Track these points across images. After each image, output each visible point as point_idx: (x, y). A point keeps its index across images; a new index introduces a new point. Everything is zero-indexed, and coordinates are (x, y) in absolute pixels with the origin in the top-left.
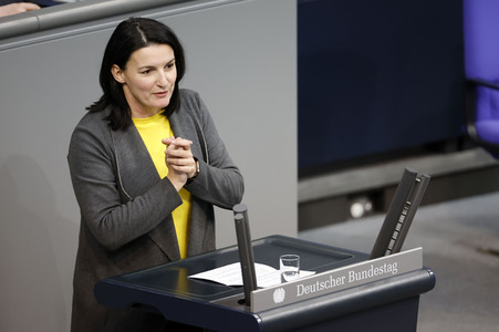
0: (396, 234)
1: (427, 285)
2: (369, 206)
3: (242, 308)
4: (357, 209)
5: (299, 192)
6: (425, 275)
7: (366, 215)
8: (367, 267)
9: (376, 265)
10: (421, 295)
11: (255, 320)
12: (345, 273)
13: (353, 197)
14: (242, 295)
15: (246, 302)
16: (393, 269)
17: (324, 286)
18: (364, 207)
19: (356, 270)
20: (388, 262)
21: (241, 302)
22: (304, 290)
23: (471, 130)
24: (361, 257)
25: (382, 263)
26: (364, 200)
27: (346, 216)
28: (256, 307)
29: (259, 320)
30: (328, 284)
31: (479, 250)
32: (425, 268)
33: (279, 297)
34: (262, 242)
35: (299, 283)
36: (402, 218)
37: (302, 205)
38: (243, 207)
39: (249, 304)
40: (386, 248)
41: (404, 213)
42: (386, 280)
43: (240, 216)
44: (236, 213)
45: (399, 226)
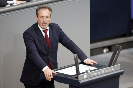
1: (122, 73)
2: (108, 50)
3: (76, 79)
4: (105, 51)
5: (91, 46)
6: (121, 71)
7: (107, 52)
8: (107, 69)
9: (109, 69)
10: (120, 76)
11: (79, 82)
12: (101, 70)
13: (104, 48)
14: (76, 76)
15: (77, 78)
16: (113, 69)
17: (96, 74)
19: (104, 70)
20: (112, 68)
21: (76, 78)
22: (91, 75)
24: (105, 67)
25: (110, 68)
26: (107, 48)
27: (102, 52)
28: (80, 79)
29: (80, 82)
30: (97, 73)
32: (121, 69)
33: (85, 76)
35: (90, 73)
36: (115, 57)
37: (91, 50)
38: (76, 55)
39: (78, 78)
40: (111, 64)
41: (116, 56)
42: (111, 72)
43: (75, 57)
44: (74, 56)
45: (115, 59)
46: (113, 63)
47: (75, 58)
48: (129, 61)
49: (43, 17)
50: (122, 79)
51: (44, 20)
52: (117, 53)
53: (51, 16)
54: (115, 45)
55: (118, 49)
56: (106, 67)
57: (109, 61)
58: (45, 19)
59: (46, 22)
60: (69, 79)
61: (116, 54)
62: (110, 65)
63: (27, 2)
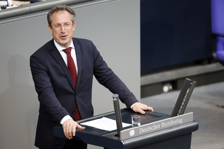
0: (182, 106)
1: (195, 128)
2: (171, 87)
3: (116, 138)
4: (166, 89)
5: (141, 81)
6: (194, 124)
7: (170, 91)
8: (170, 121)
9: (173, 120)
10: (193, 133)
11: (122, 143)
12: (161, 123)
13: (164, 83)
14: (116, 133)
15: (118, 135)
16: (181, 121)
17: (151, 129)
18: (169, 88)
19: (165, 122)
20: (179, 118)
21: (116, 136)
22: (143, 130)
23: (214, 55)
24: (167, 116)
25: (176, 119)
26: (169, 85)
27: (161, 91)
28: (122, 137)
29: (124, 143)
30: (153, 128)
31: (218, 106)
32: (194, 121)
33: (132, 133)
35: (140, 127)
36: (184, 100)
37: (143, 87)
38: (117, 95)
39: (119, 137)
40: (178, 113)
41: (185, 97)
42: (178, 126)
43: (115, 99)
44: (113, 98)
45: (183, 103)
46: (180, 110)
47: (114, 101)
48: (208, 106)
49: (59, 25)
50: (195, 137)
51: (61, 29)
52: (188, 92)
53: (73, 22)
54: (184, 78)
55: (188, 86)
56: (168, 118)
57: (173, 106)
58: (63, 27)
59: (66, 32)
60: (104, 137)
61: (186, 95)
62: (175, 113)
63: (31, 2)
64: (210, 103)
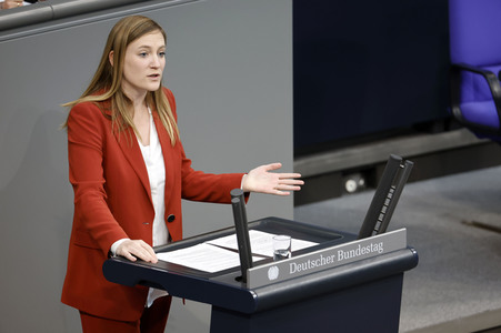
0: (382, 216)
1: (411, 263)
2: (362, 182)
3: (239, 285)
4: (351, 185)
6: (409, 254)
7: (359, 190)
8: (355, 247)
9: (363, 245)
10: (405, 273)
11: (251, 296)
12: (335, 252)
13: (347, 173)
14: (239, 273)
15: (243, 279)
16: (379, 248)
17: (314, 264)
18: (357, 183)
19: (345, 249)
20: (375, 242)
21: (238, 279)
22: (297, 268)
23: (456, 111)
25: (368, 243)
26: (358, 176)
27: (340, 191)
28: (252, 283)
29: (255, 296)
30: (319, 263)
31: (464, 222)
32: (408, 248)
33: (273, 273)
34: (259, 223)
35: (292, 261)
36: (387, 201)
38: (239, 192)
39: (245, 281)
40: (373, 229)
41: (390, 196)
42: (373, 259)
43: (237, 200)
45: (384, 209)
46: (378, 224)
48: (443, 224)
55: (396, 171)
56: (352, 241)
61: (392, 191)
64: (446, 215)
